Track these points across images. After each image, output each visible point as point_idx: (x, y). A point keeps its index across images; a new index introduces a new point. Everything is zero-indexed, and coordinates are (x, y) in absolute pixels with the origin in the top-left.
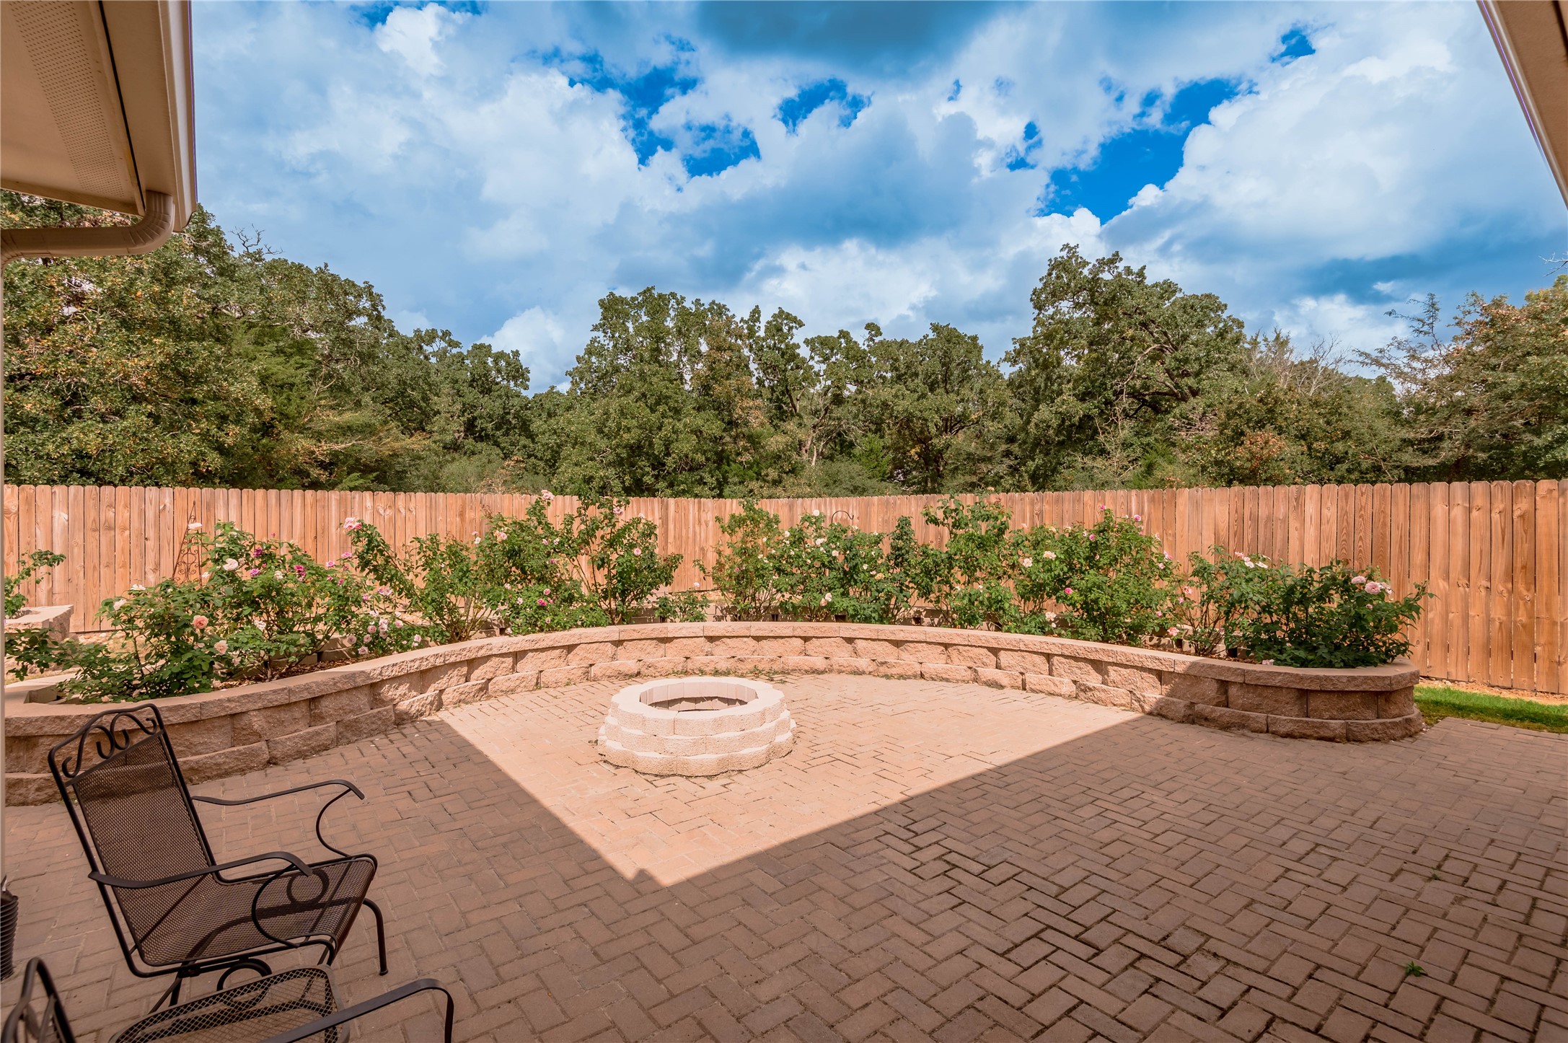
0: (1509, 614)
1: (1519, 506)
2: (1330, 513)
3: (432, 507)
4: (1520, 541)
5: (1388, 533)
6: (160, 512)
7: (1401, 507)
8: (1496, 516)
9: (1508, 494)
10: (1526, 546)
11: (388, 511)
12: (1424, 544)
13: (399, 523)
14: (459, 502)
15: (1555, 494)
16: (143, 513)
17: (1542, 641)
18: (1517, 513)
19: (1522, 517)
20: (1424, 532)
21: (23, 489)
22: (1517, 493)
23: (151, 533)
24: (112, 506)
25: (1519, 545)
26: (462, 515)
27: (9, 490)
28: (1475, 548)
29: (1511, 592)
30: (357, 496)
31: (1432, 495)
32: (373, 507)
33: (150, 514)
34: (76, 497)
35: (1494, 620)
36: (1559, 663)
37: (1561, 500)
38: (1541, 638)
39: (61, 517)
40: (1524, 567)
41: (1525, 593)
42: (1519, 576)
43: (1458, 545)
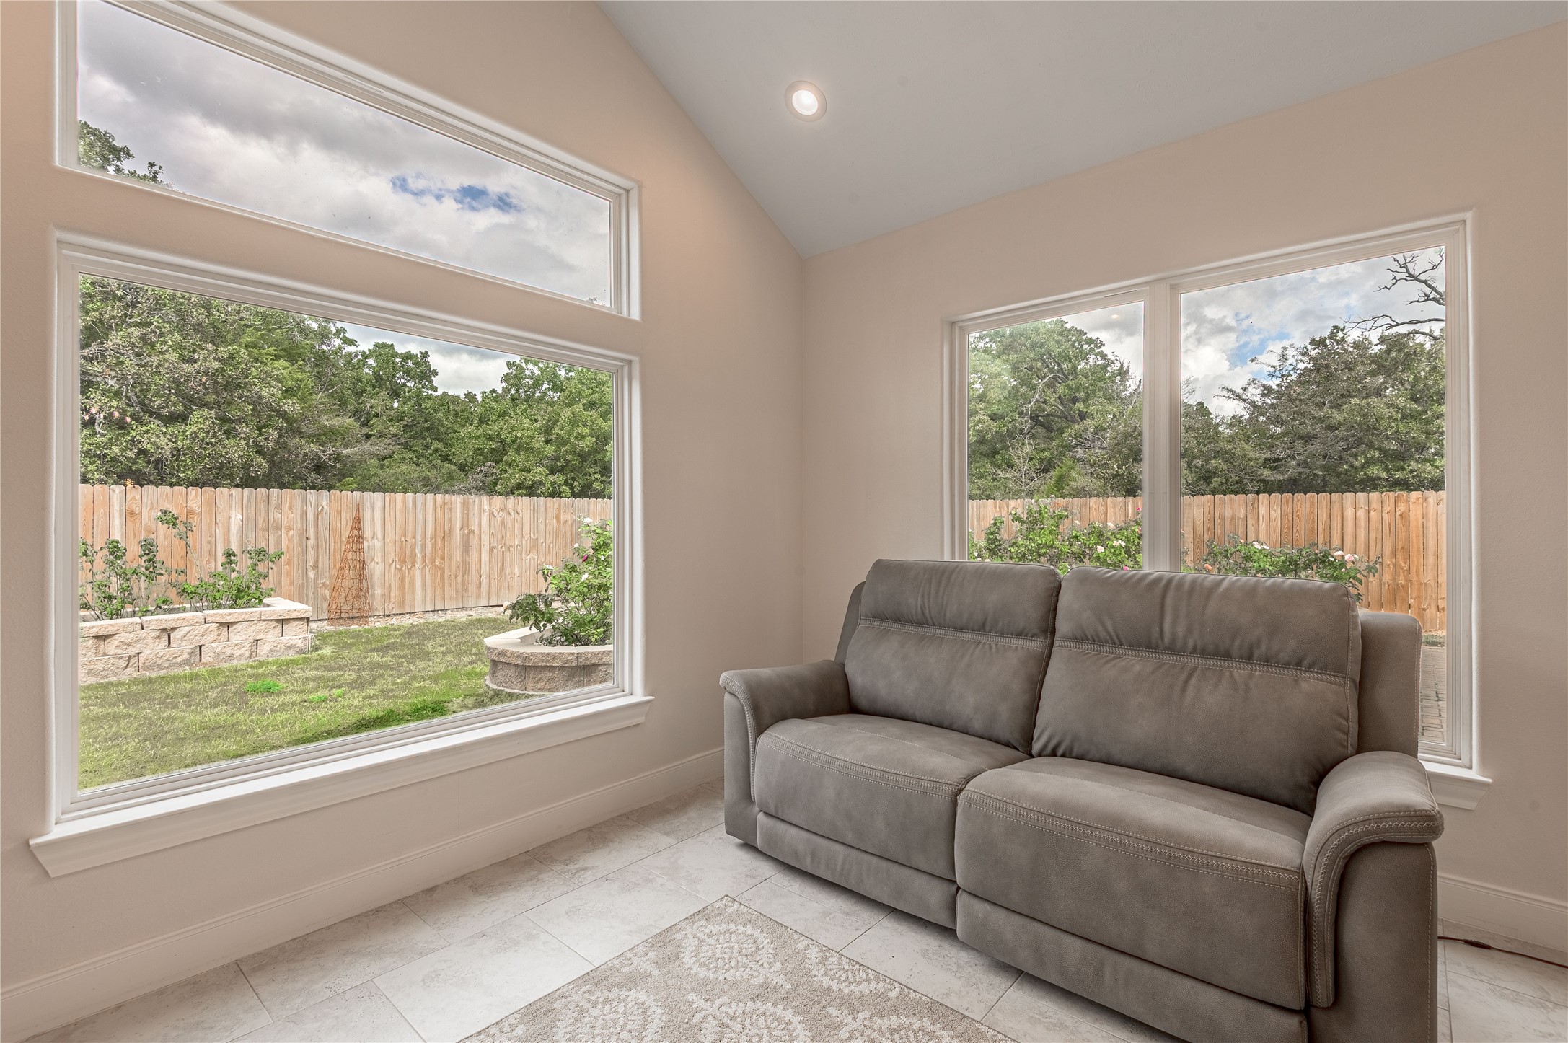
0: (1394, 580)
1: (1399, 508)
2: (1276, 514)
3: (534, 510)
4: (1400, 531)
5: (1316, 527)
6: (318, 515)
7: (1324, 509)
8: (1385, 515)
9: (1393, 500)
10: (1404, 534)
11: (501, 513)
12: (1339, 534)
13: (509, 525)
14: (556, 506)
15: (1421, 500)
16: (304, 514)
17: (1414, 596)
18: (1398, 513)
19: (1401, 515)
20: (1339, 526)
21: (205, 491)
22: (1398, 500)
23: (311, 533)
24: (279, 507)
25: (1400, 534)
26: (558, 517)
27: (194, 493)
28: (1373, 536)
29: (1395, 565)
30: (477, 499)
31: (1344, 501)
32: (489, 510)
33: (310, 515)
34: (249, 498)
35: (1384, 583)
36: (1424, 609)
37: (1424, 504)
38: (1413, 593)
39: (236, 517)
40: (1403, 548)
41: (1403, 565)
42: (1399, 553)
43: (1362, 534)
